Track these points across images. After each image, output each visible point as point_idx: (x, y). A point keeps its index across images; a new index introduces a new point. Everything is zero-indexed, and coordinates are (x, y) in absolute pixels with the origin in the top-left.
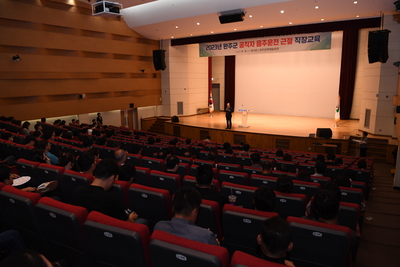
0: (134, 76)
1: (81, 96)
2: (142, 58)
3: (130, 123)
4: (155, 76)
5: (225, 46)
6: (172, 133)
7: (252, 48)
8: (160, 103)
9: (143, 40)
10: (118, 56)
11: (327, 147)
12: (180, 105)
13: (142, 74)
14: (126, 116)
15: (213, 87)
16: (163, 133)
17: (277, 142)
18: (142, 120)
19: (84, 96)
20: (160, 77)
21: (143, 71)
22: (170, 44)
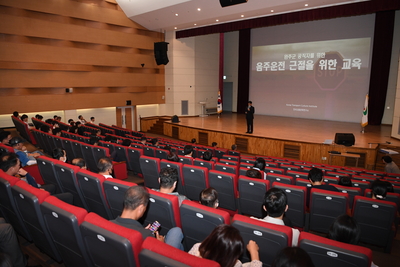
0: (132, 70)
1: (67, 90)
2: (141, 51)
3: (128, 122)
4: (157, 71)
6: (170, 134)
8: (163, 102)
9: (142, 31)
10: (112, 48)
11: (347, 158)
12: (185, 104)
13: (141, 68)
14: (123, 114)
16: (162, 134)
17: (285, 148)
18: (141, 119)
19: (71, 90)
20: (164, 73)
21: (143, 65)
22: (174, 36)
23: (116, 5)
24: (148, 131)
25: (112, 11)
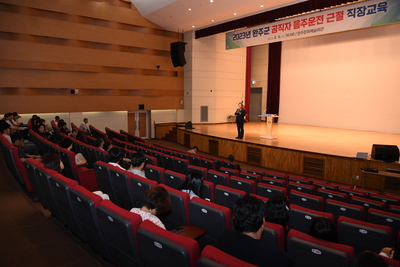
0: (146, 72)
1: (73, 92)
2: (158, 53)
3: (142, 128)
4: (176, 74)
5: (255, 32)
7: (287, 32)
8: (182, 107)
9: (160, 31)
10: (125, 49)
12: (204, 111)
13: (157, 71)
14: (137, 119)
15: (251, 91)
17: (305, 162)
18: (156, 125)
19: (77, 91)
20: (183, 76)
21: (158, 67)
22: (194, 36)
23: (130, 3)
24: (163, 139)
25: (125, 10)
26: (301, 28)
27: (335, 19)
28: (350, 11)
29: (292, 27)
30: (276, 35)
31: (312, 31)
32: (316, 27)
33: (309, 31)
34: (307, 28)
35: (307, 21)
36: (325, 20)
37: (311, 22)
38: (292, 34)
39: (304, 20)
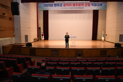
5: (55, 5)
7: (70, 7)
8: (14, 36)
13: (3, 16)
26: (76, 7)
27: (88, 5)
28: (92, 4)
29: (72, 5)
30: (66, 7)
31: (80, 8)
32: (81, 7)
33: (78, 8)
34: (78, 7)
35: (78, 4)
36: (84, 5)
37: (79, 5)
38: (72, 8)
39: (77, 4)
